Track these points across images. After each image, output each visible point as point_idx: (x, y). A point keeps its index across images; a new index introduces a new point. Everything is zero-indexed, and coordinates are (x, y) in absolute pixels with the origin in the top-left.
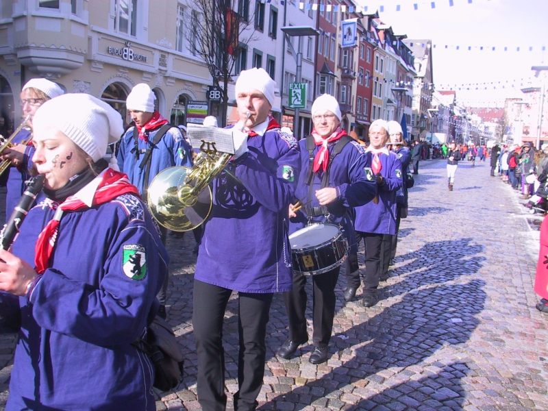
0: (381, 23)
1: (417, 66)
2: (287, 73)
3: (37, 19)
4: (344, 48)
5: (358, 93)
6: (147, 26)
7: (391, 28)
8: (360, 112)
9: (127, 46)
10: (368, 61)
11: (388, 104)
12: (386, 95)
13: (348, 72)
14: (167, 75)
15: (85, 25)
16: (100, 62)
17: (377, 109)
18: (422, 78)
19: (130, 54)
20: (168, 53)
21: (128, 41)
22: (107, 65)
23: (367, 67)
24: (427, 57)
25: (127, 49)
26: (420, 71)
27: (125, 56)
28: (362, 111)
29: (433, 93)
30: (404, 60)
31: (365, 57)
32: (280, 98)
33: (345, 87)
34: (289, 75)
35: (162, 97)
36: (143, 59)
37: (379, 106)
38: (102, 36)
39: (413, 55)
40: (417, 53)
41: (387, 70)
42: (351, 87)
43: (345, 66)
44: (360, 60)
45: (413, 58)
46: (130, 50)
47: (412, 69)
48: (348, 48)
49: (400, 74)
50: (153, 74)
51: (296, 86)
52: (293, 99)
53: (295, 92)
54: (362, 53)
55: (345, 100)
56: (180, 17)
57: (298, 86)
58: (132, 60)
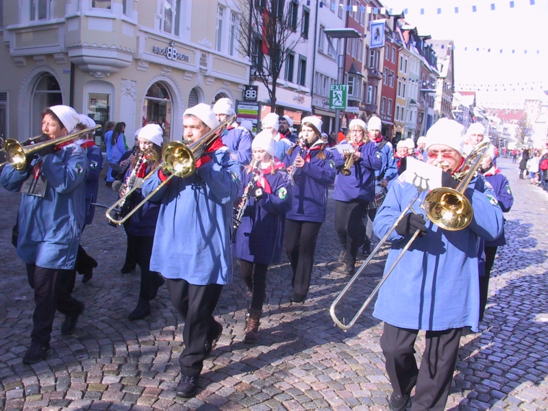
0: (406, 24)
1: (439, 66)
2: (317, 73)
3: (89, 19)
4: (371, 49)
5: (383, 94)
6: (189, 26)
7: (416, 28)
8: (384, 112)
9: (171, 46)
10: (392, 61)
11: (411, 104)
12: (409, 96)
13: (375, 72)
14: (207, 74)
15: (134, 25)
16: (146, 61)
17: (400, 110)
18: (444, 78)
19: (174, 54)
20: (209, 52)
21: (172, 41)
22: (152, 64)
23: (392, 67)
24: (449, 57)
25: (171, 48)
26: (441, 71)
27: (170, 55)
28: (386, 111)
29: (454, 94)
30: (427, 60)
31: (390, 57)
32: (311, 98)
33: (371, 87)
34: (319, 75)
35: (202, 94)
36: (186, 59)
37: (402, 106)
38: (148, 36)
39: (436, 55)
40: (439, 53)
41: (411, 70)
42: (377, 87)
43: (371, 66)
44: (385, 61)
45: (436, 59)
46: (174, 49)
47: (434, 69)
48: (375, 49)
49: (424, 75)
50: (194, 73)
51: (337, 87)
52: (334, 100)
53: (336, 93)
54: (387, 54)
55: (370, 100)
56: (220, 17)
57: (339, 87)
58: (175, 59)
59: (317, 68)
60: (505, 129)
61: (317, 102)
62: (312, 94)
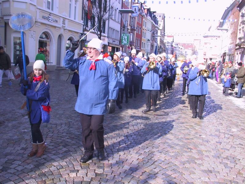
0: (146, 6)
1: (159, 25)
2: (110, 28)
3: (15, 2)
4: (132, 17)
5: (136, 37)
6: (58, 7)
7: (150, 8)
8: (137, 45)
9: (50, 15)
10: (140, 22)
11: (148, 41)
12: (147, 38)
13: (134, 27)
14: (65, 28)
15: (35, 6)
16: (39, 22)
17: (143, 43)
18: (161, 30)
20: (66, 19)
21: (51, 13)
22: (42, 23)
23: (140, 25)
24: (163, 21)
25: (50, 16)
26: (160, 27)
27: (50, 19)
28: (137, 44)
29: (165, 37)
30: (154, 22)
32: (107, 39)
33: (132, 34)
34: (111, 29)
35: (63, 37)
36: (57, 21)
37: (144, 42)
38: (41, 11)
39: (158, 20)
40: (159, 19)
41: (148, 26)
42: (134, 34)
43: (132, 25)
44: (137, 22)
45: (158, 21)
46: (52, 17)
47: (157, 26)
48: (134, 17)
49: (153, 28)
50: (60, 28)
52: (123, 41)
53: (124, 37)
54: (138, 19)
55: (131, 40)
56: (70, 3)
57: (126, 35)
58: (52, 21)
59: (110, 26)
60: (186, 52)
61: (110, 41)
62: (108, 37)
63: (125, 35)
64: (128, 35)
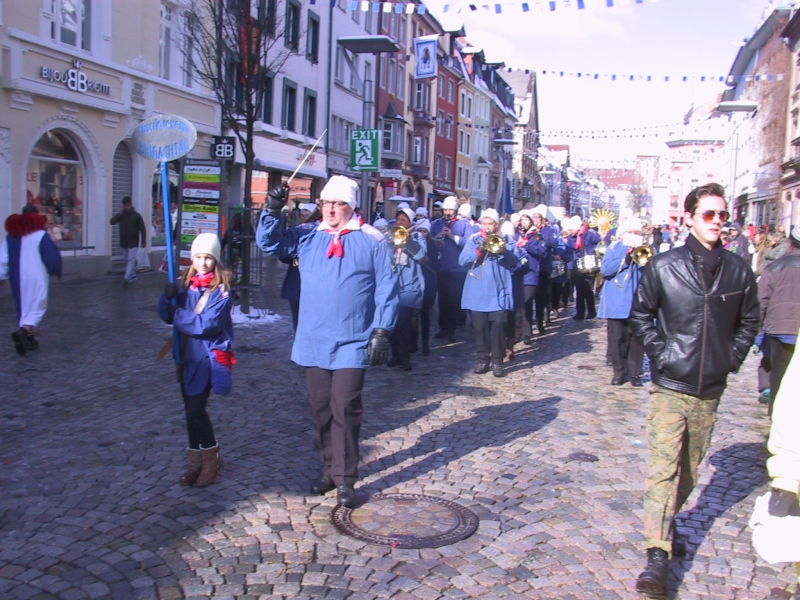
0: (468, 45)
1: (517, 108)
2: (334, 117)
4: (418, 80)
5: (436, 150)
6: (109, 35)
7: (482, 52)
8: (440, 177)
9: (75, 67)
10: (450, 101)
11: (480, 164)
13: (425, 116)
14: (146, 117)
16: (27, 93)
17: (463, 172)
18: (524, 126)
19: (81, 81)
20: (147, 81)
22: (39, 98)
23: (449, 109)
24: (530, 95)
25: (75, 71)
26: (520, 116)
27: (73, 83)
29: (539, 149)
30: (500, 99)
31: (446, 94)
32: (325, 156)
33: (418, 139)
34: (338, 120)
36: (105, 91)
37: (466, 168)
38: (29, 47)
39: (512, 92)
40: (517, 87)
41: (477, 114)
42: (428, 139)
43: (418, 107)
44: (438, 99)
45: (512, 97)
46: (80, 73)
47: (511, 112)
48: (423, 80)
49: (496, 121)
50: (121, 115)
51: (363, 134)
52: (358, 156)
53: (360, 144)
54: (441, 89)
55: (419, 159)
56: (166, 24)
57: (366, 135)
58: (84, 90)
59: (335, 109)
60: (612, 198)
61: (335, 163)
62: (327, 150)
63: (363, 136)
64: (377, 134)
